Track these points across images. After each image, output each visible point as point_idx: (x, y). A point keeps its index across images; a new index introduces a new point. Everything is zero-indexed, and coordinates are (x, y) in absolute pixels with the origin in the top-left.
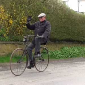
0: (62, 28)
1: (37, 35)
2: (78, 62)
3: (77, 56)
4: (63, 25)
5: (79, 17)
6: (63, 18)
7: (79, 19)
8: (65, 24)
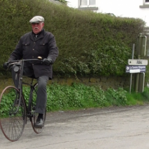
0: (13, 40)
1: (39, 57)
2: (53, 124)
3: (51, 108)
4: (14, 31)
5: (53, 12)
6: (15, 16)
7: (53, 17)
8: (20, 29)
